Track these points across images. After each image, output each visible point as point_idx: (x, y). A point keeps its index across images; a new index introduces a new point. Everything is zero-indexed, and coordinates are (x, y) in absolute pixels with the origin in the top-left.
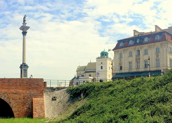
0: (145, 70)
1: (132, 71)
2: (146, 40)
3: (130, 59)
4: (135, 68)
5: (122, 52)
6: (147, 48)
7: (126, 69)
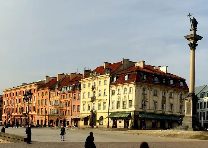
1: (157, 112)
2: (171, 82)
4: (161, 110)
5: (146, 87)
6: (172, 91)
7: (151, 108)
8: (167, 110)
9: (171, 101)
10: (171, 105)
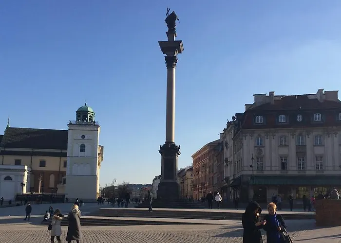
0: (318, 174)
1: (288, 174)
2: (318, 117)
3: (283, 151)
4: (295, 168)
5: (263, 135)
6: (320, 133)
7: (273, 168)
8: (309, 168)
9: (319, 151)
10: (320, 157)
